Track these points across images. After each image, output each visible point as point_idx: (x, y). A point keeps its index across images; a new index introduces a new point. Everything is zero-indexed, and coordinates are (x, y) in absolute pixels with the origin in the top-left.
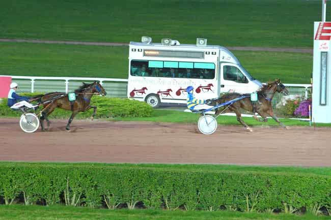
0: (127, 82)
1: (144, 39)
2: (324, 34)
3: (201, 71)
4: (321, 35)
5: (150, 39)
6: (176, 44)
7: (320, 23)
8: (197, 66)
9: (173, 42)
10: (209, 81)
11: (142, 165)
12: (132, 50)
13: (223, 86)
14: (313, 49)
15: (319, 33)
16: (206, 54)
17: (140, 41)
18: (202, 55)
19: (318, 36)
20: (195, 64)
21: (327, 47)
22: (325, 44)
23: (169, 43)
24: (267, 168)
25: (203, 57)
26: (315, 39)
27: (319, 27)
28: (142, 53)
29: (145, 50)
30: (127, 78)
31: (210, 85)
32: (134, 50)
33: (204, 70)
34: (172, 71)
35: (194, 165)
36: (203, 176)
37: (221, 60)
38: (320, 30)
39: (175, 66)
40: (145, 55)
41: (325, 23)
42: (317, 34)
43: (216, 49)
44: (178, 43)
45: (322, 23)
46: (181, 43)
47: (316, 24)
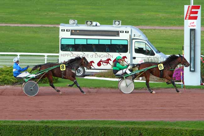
0: (58, 56)
1: (71, 22)
2: (192, 15)
3: (117, 46)
4: (190, 15)
5: (76, 21)
6: (96, 25)
7: (189, 6)
8: (114, 42)
9: (94, 23)
10: (123, 54)
11: (42, 122)
12: (62, 31)
13: (134, 58)
14: (184, 27)
15: (188, 14)
16: (121, 32)
17: (68, 23)
18: (117, 33)
19: (188, 17)
20: (112, 40)
21: (195, 26)
22: (193, 23)
23: (91, 24)
24: (142, 123)
25: (118, 35)
26: (185, 19)
27: (188, 9)
28: (69, 33)
29: (72, 30)
30: (58, 53)
31: (125, 57)
32: (63, 30)
33: (119, 45)
34: (94, 47)
35: (83, 121)
36: (89, 129)
37: (133, 37)
38: (189, 12)
39: (96, 42)
40: (72, 34)
41: (192, 6)
42: (187, 15)
43: (129, 28)
44: (98, 24)
45: (191, 6)
46: (100, 24)
47: (186, 7)
